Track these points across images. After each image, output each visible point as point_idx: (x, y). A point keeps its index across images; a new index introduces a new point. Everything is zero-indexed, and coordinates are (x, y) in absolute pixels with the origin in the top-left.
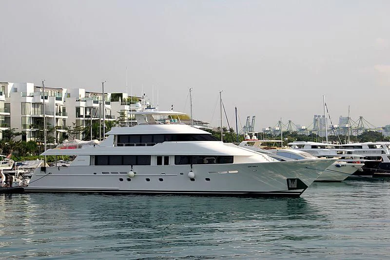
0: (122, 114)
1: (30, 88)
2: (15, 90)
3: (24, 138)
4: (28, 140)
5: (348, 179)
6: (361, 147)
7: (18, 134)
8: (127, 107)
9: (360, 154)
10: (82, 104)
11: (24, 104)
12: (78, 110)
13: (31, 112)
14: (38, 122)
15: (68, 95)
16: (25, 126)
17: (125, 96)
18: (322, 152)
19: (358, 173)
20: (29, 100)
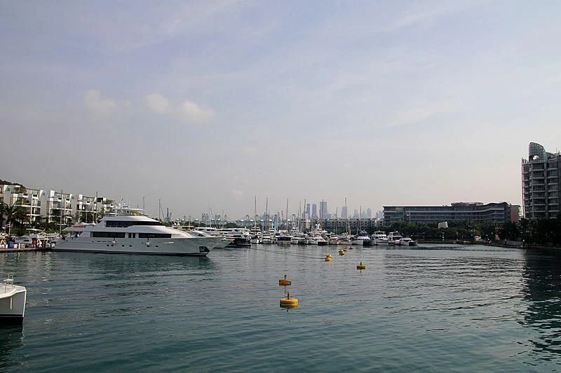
0: (103, 209)
1: (52, 193)
2: (44, 194)
3: (47, 221)
4: (49, 222)
5: (227, 247)
6: (231, 231)
7: (44, 218)
8: (105, 206)
9: (230, 235)
10: (81, 203)
11: (48, 202)
12: (78, 206)
13: (52, 206)
14: (56, 212)
15: (73, 198)
16: (48, 214)
17: (104, 199)
18: (212, 233)
19: (231, 244)
20: (51, 200)
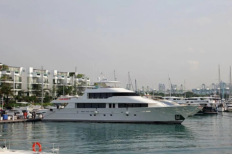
0: (75, 82)
1: (31, 70)
2: (24, 71)
3: (28, 94)
4: (30, 95)
5: (195, 115)
6: (196, 99)
7: (26, 93)
8: (77, 79)
9: (197, 103)
10: (56, 78)
11: (28, 78)
12: (54, 80)
13: (32, 82)
14: (35, 86)
15: (49, 73)
16: (28, 89)
17: (77, 74)
18: (179, 101)
19: (200, 112)
20: (31, 76)
